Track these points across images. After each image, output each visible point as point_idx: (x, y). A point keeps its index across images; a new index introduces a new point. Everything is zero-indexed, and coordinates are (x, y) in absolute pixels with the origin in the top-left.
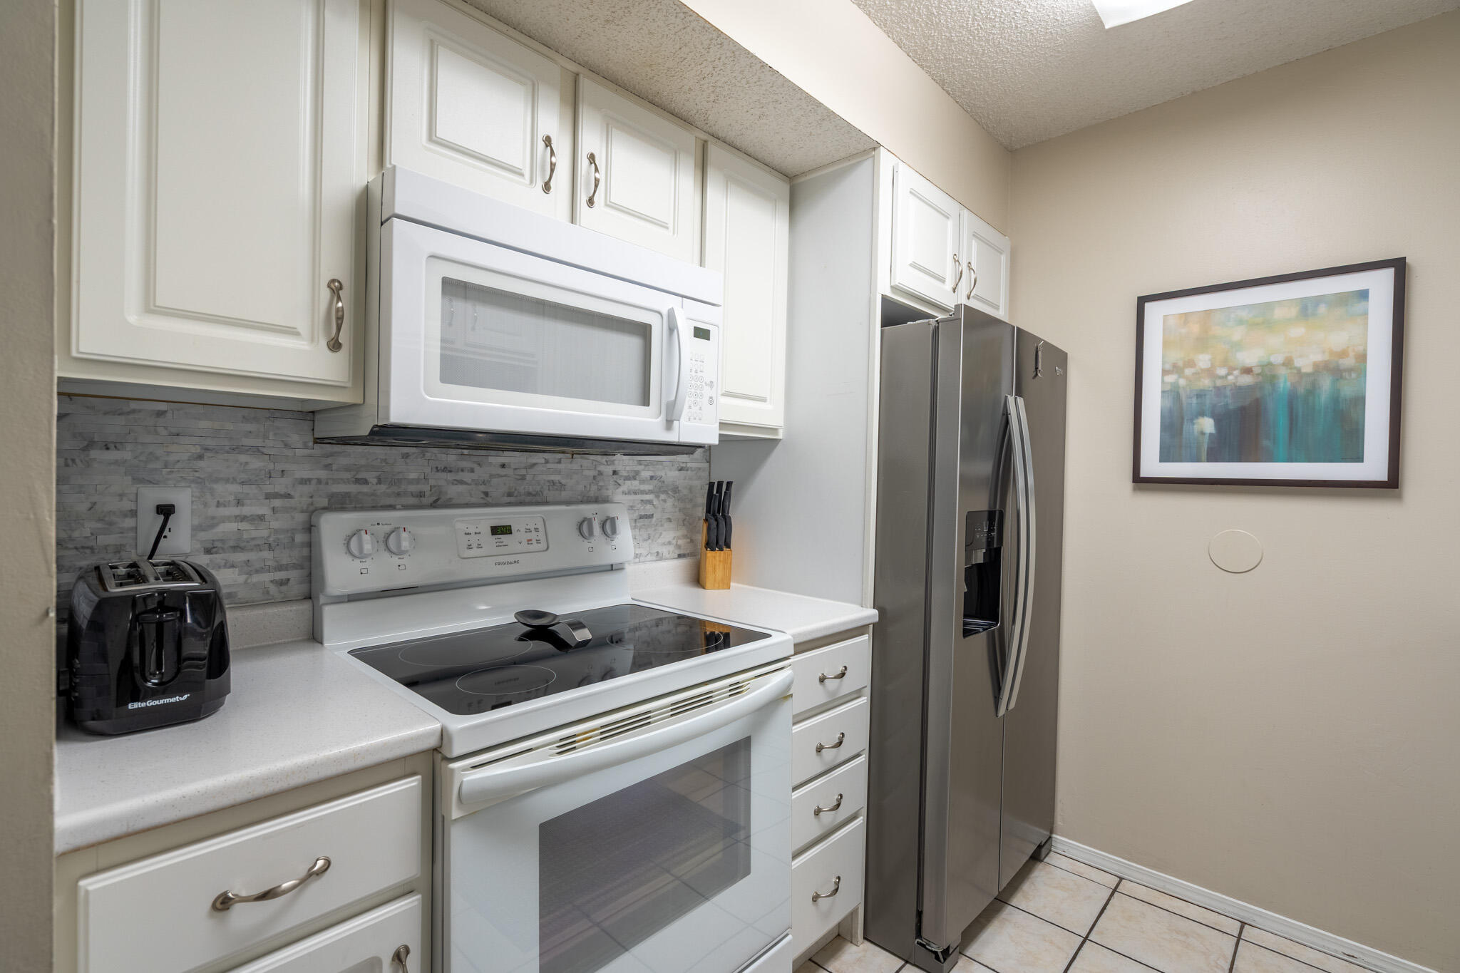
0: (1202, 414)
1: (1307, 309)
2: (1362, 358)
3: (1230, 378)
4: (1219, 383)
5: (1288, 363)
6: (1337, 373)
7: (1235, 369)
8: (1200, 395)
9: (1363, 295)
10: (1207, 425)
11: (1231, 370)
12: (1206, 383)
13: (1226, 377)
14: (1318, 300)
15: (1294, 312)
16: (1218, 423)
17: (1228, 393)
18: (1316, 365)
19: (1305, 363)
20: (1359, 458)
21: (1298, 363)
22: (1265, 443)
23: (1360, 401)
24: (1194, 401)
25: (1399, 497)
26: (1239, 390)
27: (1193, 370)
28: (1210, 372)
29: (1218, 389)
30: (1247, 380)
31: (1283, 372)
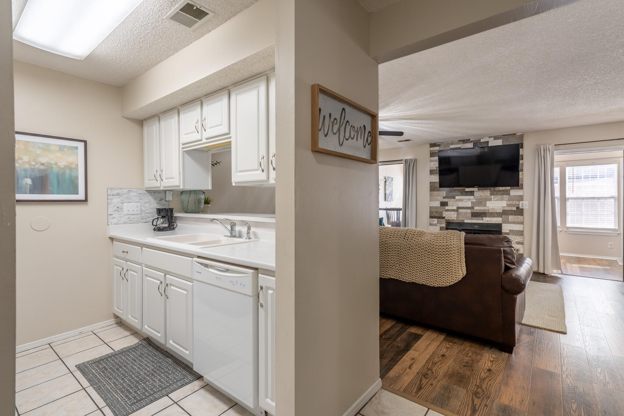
0: (27, 177)
1: (61, 148)
2: (77, 165)
3: (36, 166)
4: (32, 167)
5: (56, 164)
6: (71, 169)
7: (38, 163)
8: (25, 170)
9: (77, 148)
10: (29, 181)
11: (37, 163)
12: (27, 166)
13: (34, 165)
14: (65, 146)
15: (57, 148)
16: (33, 180)
17: (36, 171)
18: (64, 165)
19: (62, 164)
20: (78, 194)
21: (59, 164)
22: (50, 188)
23: (77, 178)
24: (23, 172)
25: (87, 204)
26: (40, 171)
27: (22, 161)
28: (29, 163)
29: (32, 169)
30: (42, 167)
31: (54, 166)
